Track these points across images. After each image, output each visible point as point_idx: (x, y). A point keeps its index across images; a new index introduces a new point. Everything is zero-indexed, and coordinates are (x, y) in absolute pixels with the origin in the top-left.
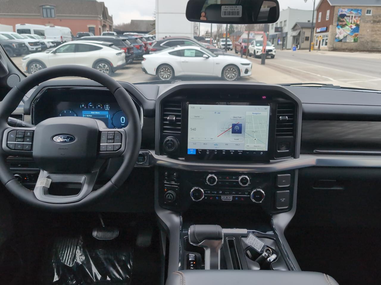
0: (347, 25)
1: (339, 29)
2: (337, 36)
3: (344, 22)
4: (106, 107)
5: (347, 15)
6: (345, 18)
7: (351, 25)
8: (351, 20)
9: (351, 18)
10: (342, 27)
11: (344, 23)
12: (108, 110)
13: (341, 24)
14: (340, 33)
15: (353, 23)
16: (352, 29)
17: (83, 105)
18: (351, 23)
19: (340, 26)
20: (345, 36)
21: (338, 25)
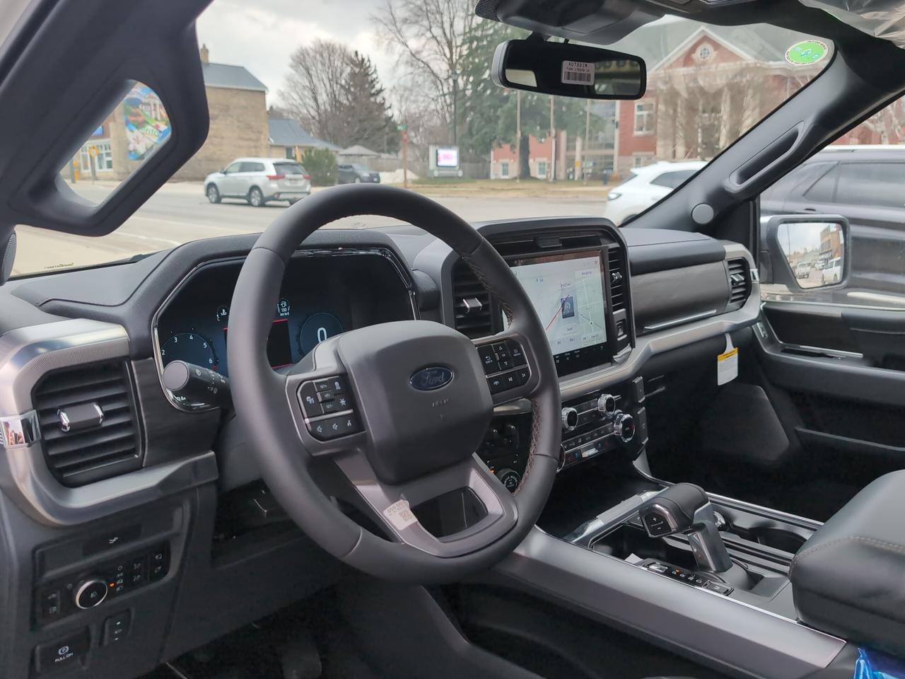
0: (148, 123)
1: (132, 131)
2: (131, 147)
3: (139, 115)
4: (281, 307)
5: (144, 100)
6: (140, 106)
7: (158, 123)
8: (153, 113)
9: (153, 108)
10: (137, 128)
11: (140, 119)
12: (286, 314)
13: (134, 121)
14: (137, 141)
15: (159, 118)
16: (160, 132)
17: (224, 311)
18: (156, 119)
19: (134, 125)
20: (149, 147)
21: (127, 123)
